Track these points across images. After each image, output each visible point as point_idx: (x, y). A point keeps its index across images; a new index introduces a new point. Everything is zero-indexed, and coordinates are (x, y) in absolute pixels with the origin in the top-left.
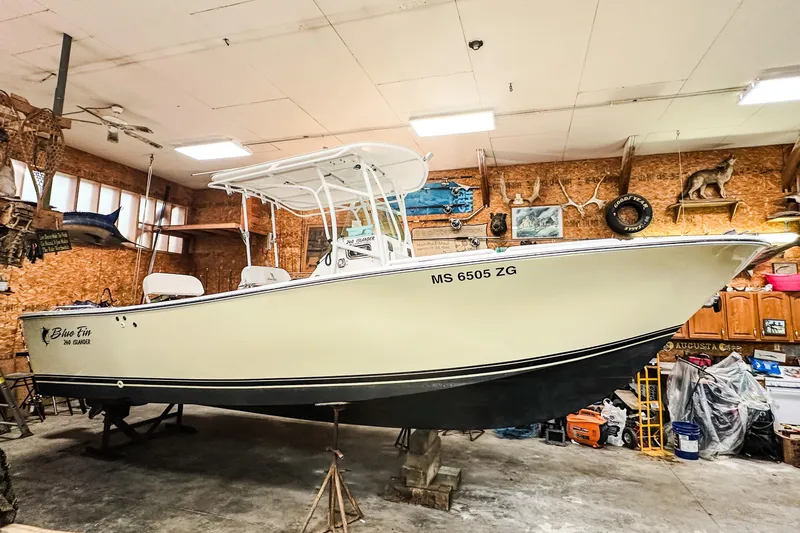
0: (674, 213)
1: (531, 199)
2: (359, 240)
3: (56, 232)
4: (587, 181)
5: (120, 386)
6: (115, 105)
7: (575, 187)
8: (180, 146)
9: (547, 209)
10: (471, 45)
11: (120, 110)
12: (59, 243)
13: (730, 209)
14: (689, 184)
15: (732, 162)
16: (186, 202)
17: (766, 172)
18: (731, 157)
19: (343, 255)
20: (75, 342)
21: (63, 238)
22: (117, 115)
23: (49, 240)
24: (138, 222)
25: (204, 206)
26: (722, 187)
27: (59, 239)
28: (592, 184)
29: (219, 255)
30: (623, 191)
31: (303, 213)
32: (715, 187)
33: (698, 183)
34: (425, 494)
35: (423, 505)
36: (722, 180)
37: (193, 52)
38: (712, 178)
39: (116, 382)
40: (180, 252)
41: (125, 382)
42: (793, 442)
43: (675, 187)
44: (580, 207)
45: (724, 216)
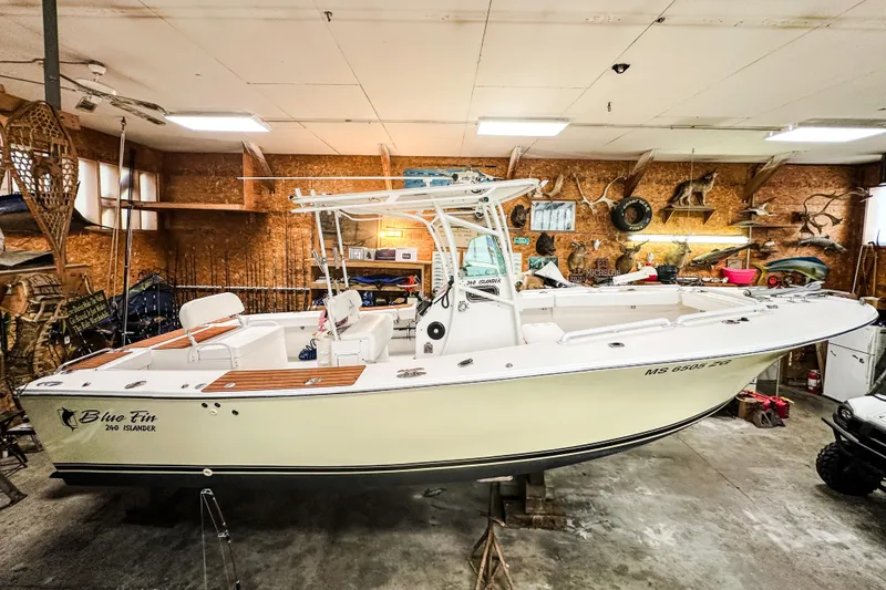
0: (666, 214)
1: (551, 194)
2: (482, 281)
3: (88, 299)
4: (599, 180)
5: (207, 474)
6: (93, 62)
7: (588, 186)
8: (171, 114)
9: (562, 204)
10: (616, 68)
11: (102, 70)
12: (94, 312)
13: (706, 215)
14: (679, 190)
15: (715, 175)
16: (155, 169)
17: (734, 184)
18: (714, 171)
19: (464, 298)
20: (127, 428)
21: (98, 303)
22: (97, 77)
23: (80, 313)
24: (100, 198)
25: (181, 173)
26: (704, 196)
27: (93, 307)
28: (602, 185)
29: (207, 232)
30: (628, 194)
31: (358, 216)
32: (698, 196)
33: (689, 192)
34: (545, 520)
35: (543, 528)
36: (706, 190)
37: (267, 19)
38: (700, 188)
39: (202, 470)
40: (155, 228)
41: (213, 470)
42: (747, 403)
43: (668, 192)
44: (591, 204)
45: (700, 220)
